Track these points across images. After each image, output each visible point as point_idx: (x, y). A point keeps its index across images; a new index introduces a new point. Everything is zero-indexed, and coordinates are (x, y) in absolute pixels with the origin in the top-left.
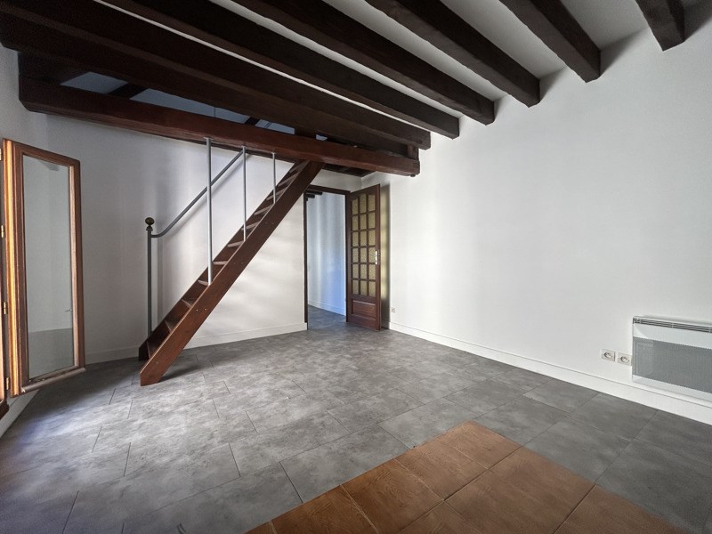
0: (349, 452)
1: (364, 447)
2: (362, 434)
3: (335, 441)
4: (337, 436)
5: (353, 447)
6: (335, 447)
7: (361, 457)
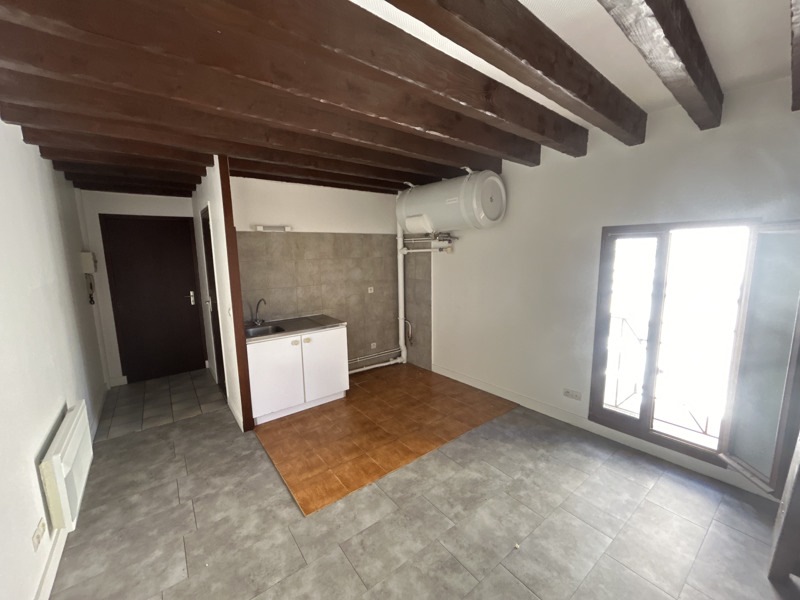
0: (419, 478)
1: (410, 482)
2: (413, 495)
3: (433, 487)
4: (433, 491)
5: (417, 482)
6: (431, 481)
7: (411, 475)
